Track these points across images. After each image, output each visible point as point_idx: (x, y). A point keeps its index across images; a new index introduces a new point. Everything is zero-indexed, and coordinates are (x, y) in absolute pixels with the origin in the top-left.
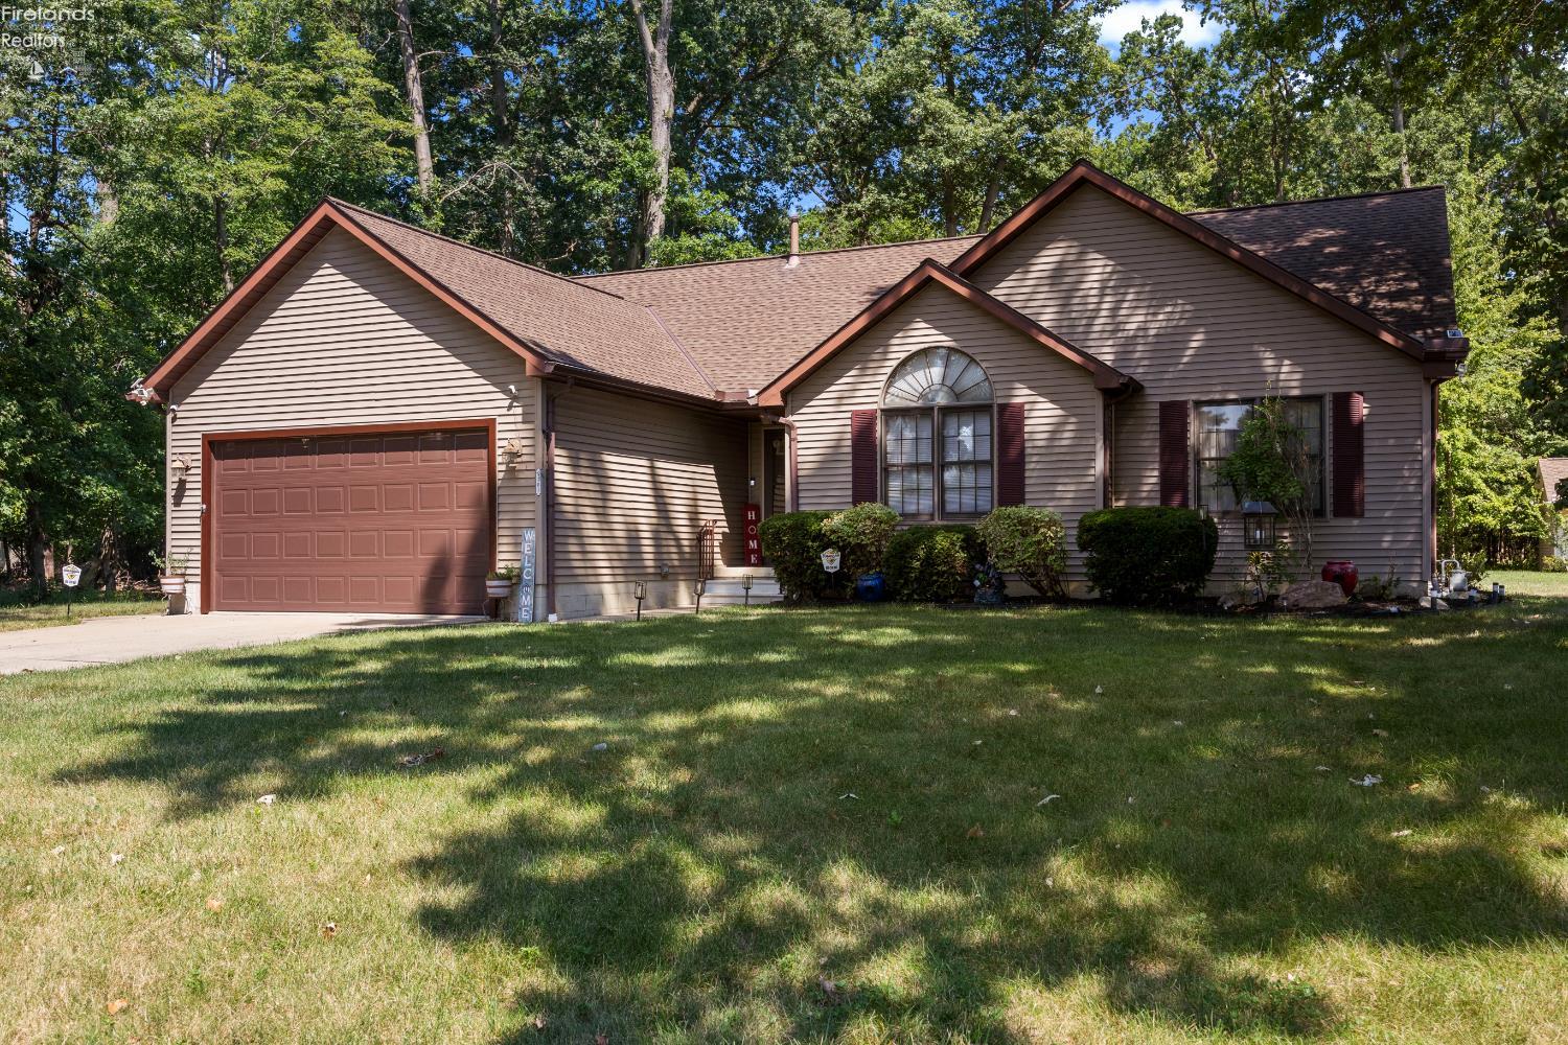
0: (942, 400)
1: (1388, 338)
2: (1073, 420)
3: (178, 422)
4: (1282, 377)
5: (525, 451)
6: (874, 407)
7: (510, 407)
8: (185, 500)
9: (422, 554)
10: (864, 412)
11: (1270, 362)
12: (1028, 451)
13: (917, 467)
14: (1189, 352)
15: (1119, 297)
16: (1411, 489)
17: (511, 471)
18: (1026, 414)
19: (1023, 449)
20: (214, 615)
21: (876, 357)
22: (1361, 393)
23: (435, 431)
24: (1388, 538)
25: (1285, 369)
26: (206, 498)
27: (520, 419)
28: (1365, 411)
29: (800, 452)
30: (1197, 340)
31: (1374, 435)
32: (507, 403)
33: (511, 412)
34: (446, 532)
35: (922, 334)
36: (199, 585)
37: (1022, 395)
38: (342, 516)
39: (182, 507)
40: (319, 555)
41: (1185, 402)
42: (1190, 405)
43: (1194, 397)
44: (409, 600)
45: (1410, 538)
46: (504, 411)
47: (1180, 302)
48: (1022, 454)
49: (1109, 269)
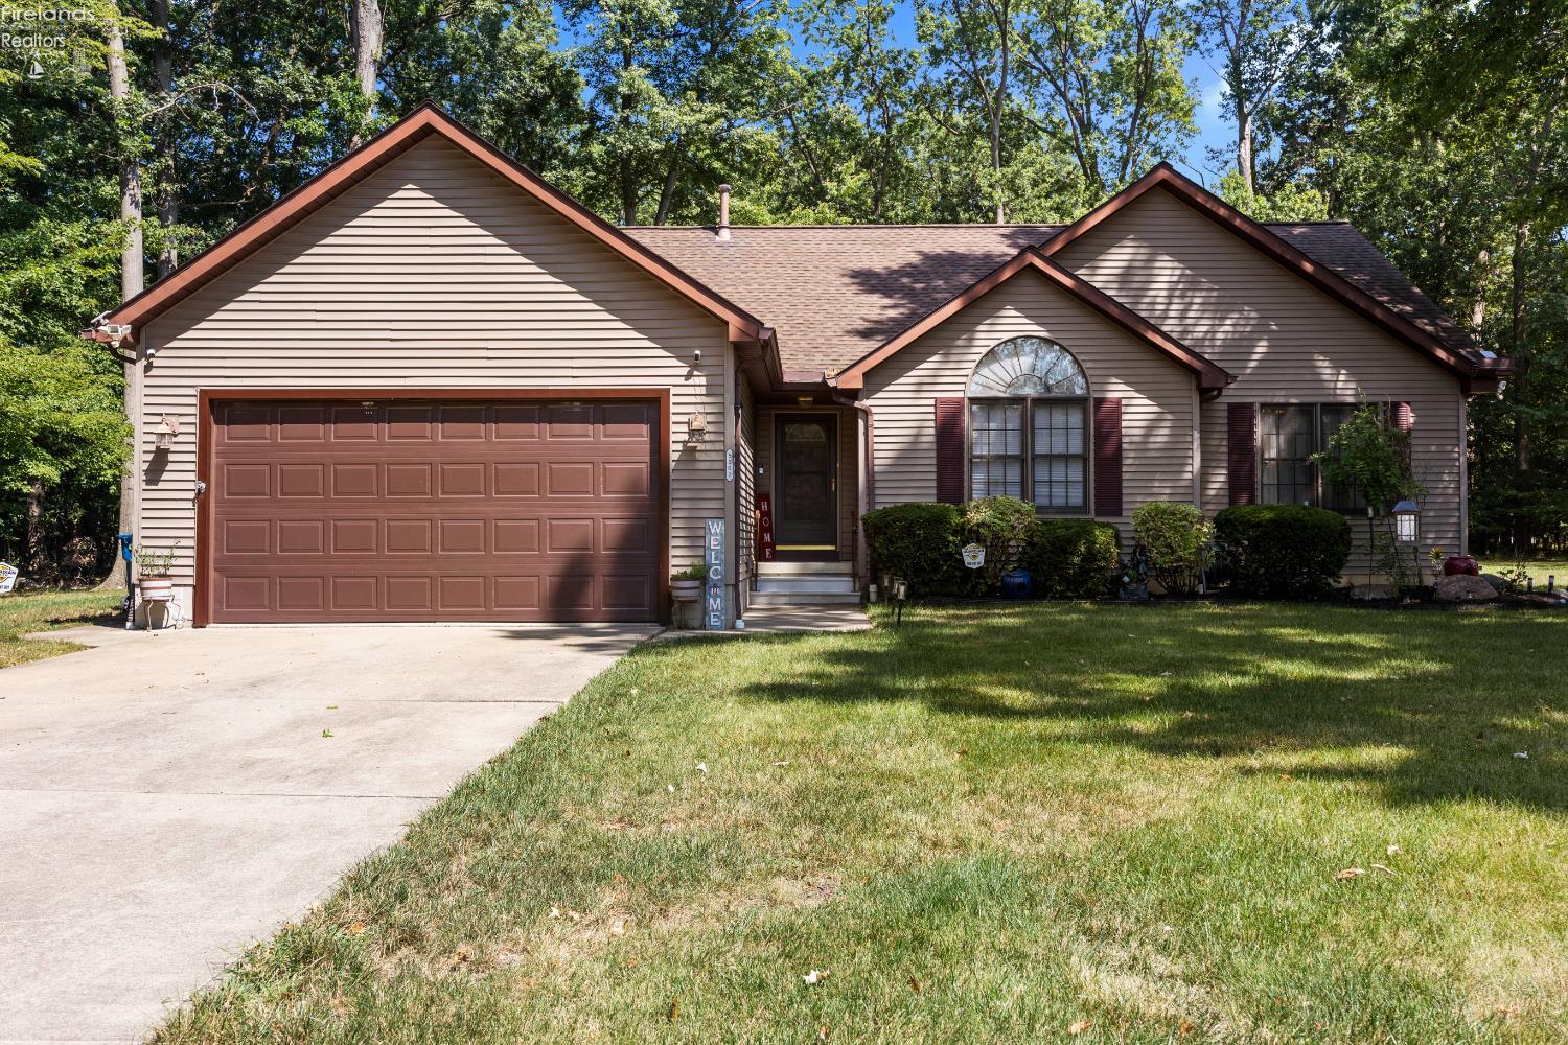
0: (1029, 391)
1: (1441, 354)
2: (1169, 417)
3: (153, 372)
4: (1340, 385)
5: (710, 428)
6: (961, 395)
7: (688, 376)
8: (165, 476)
9: (552, 549)
10: (950, 399)
11: (1328, 371)
12: (1125, 446)
13: (1004, 459)
14: (1256, 357)
15: (1187, 300)
16: (1450, 491)
17: (689, 452)
18: (1123, 409)
19: (1120, 443)
20: (213, 630)
21: (959, 342)
22: (1408, 403)
23: (572, 400)
24: (1432, 535)
25: (1342, 378)
26: (203, 474)
27: (703, 390)
28: (1412, 420)
29: (876, 439)
30: (1261, 348)
31: (1420, 442)
32: (684, 371)
33: (690, 382)
34: (589, 522)
35: (1012, 322)
36: (191, 590)
37: (1117, 390)
38: (426, 501)
39: (161, 485)
40: (390, 550)
41: (1252, 404)
42: (1257, 407)
43: (1262, 400)
44: (533, 606)
45: (1450, 535)
46: (681, 381)
47: (1246, 308)
48: (1119, 449)
49: (1178, 272)
